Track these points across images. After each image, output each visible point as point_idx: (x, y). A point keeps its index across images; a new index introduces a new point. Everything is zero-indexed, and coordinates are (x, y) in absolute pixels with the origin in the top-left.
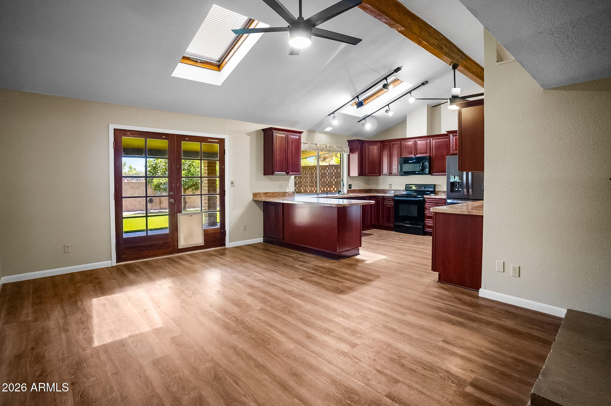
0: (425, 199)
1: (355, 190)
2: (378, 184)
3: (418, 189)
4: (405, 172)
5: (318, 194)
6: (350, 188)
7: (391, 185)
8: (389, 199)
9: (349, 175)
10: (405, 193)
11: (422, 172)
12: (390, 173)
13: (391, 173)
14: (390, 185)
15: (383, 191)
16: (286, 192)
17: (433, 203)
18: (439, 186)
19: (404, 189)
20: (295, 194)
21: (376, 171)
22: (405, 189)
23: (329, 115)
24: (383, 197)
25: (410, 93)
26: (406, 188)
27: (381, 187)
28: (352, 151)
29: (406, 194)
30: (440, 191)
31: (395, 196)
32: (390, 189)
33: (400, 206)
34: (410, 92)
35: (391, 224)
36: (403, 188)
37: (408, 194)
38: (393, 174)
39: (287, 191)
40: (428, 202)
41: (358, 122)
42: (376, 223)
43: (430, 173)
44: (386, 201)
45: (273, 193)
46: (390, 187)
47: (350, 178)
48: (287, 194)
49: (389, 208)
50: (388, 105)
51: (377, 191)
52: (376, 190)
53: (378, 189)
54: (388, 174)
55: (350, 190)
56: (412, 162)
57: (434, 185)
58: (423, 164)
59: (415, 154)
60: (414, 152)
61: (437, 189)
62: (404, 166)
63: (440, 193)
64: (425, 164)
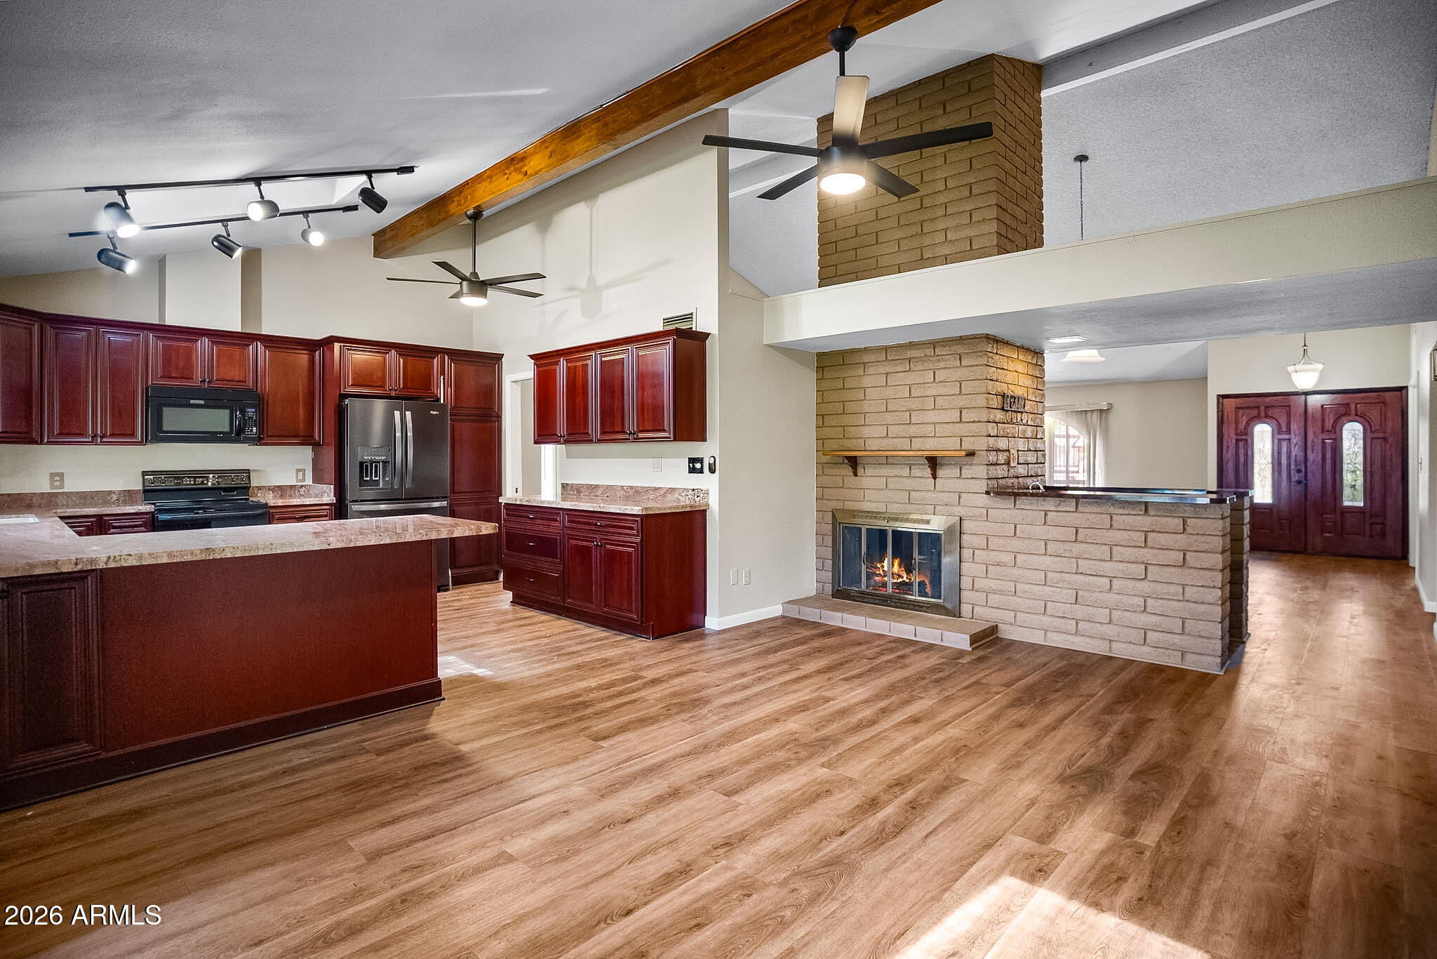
0: (272, 510)
7: (60, 475)
8: (127, 524)
11: (235, 435)
14: (57, 478)
17: (295, 518)
19: (140, 489)
22: (144, 486)
24: (101, 516)
25: (306, 218)
30: (259, 488)
34: (308, 212)
40: (279, 519)
41: (72, 235)
43: (259, 440)
50: (224, 222)
56: (202, 402)
57: (248, 471)
58: (243, 412)
59: (204, 381)
60: (198, 375)
61: (254, 483)
62: (168, 412)
63: (261, 493)
64: (247, 411)
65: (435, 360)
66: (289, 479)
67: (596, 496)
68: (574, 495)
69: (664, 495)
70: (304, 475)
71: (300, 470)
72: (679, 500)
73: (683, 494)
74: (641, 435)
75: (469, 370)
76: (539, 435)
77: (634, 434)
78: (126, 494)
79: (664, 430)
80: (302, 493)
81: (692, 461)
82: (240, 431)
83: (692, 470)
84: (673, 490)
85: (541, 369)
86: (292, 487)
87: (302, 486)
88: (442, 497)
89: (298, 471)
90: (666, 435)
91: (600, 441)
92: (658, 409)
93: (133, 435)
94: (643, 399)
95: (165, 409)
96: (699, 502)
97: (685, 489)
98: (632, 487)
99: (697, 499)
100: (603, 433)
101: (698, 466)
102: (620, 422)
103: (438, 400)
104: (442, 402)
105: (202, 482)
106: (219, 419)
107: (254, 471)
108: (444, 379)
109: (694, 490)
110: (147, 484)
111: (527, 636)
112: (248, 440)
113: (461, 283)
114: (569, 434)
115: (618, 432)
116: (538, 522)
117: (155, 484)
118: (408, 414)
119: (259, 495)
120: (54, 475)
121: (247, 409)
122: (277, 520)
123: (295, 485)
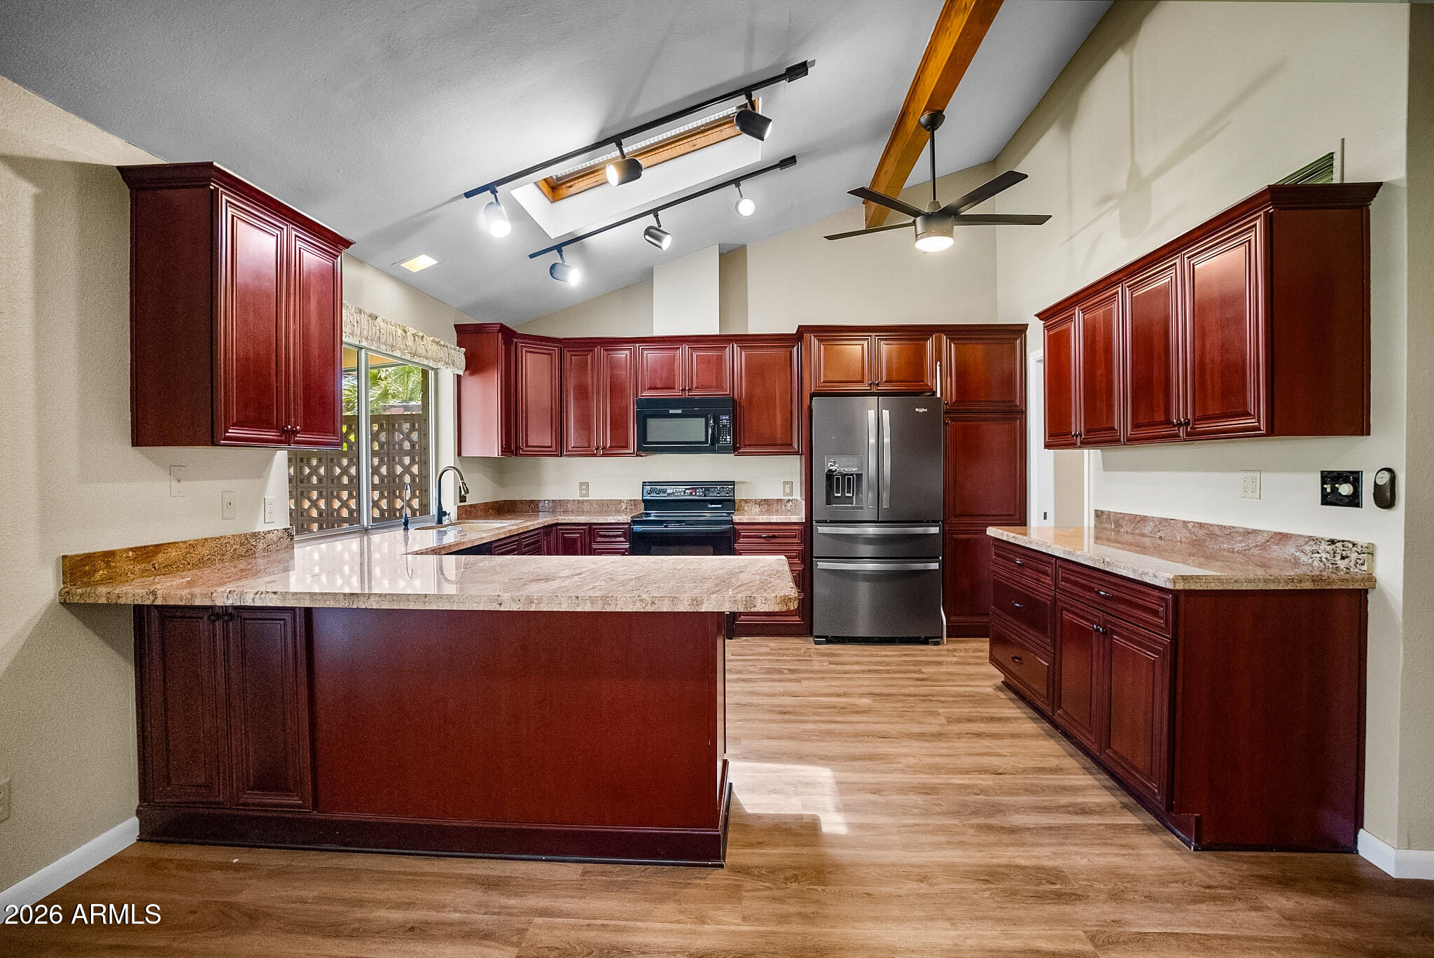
0: (737, 527)
2: (538, 482)
5: (366, 530)
6: (463, 499)
8: (609, 533)
9: (459, 454)
11: (711, 445)
12: (598, 448)
13: (604, 448)
14: (584, 487)
16: (255, 535)
17: (761, 537)
19: (641, 498)
20: (296, 538)
22: (642, 496)
23: (468, 195)
24: (589, 524)
25: (738, 186)
28: (475, 365)
30: (746, 501)
32: (586, 498)
34: (736, 182)
36: (633, 494)
39: (261, 527)
40: (745, 537)
41: (532, 256)
43: (735, 449)
44: (598, 540)
45: (192, 546)
47: (461, 462)
48: (261, 546)
50: (655, 212)
54: (592, 449)
55: (463, 506)
56: (679, 411)
57: (733, 483)
58: (716, 421)
59: (685, 390)
60: (679, 385)
61: (739, 496)
62: (653, 424)
63: (748, 507)
64: (721, 418)
65: (929, 343)
66: (776, 493)
67: (1143, 535)
68: (1112, 530)
69: (1263, 547)
70: (792, 488)
71: (788, 483)
72: (1296, 559)
73: (1308, 548)
74: (1203, 426)
75: (977, 351)
76: (1050, 436)
77: (1187, 424)
78: (632, 503)
79: (1246, 414)
80: (789, 508)
81: (1331, 478)
82: (715, 440)
83: (1329, 499)
84: (1283, 537)
85: (1052, 333)
86: (778, 500)
87: (789, 500)
88: (933, 522)
89: (785, 483)
90: (1250, 422)
91: (1132, 441)
92: (1234, 371)
93: (626, 447)
94: (1203, 354)
95: (648, 420)
96: (1346, 571)
97: (1311, 538)
98: (1201, 525)
99: (1342, 564)
100: (1136, 426)
101: (1346, 489)
102: (1162, 405)
103: (934, 393)
104: (939, 395)
105: (691, 493)
106: (695, 429)
107: (740, 483)
108: (941, 366)
109: (1333, 542)
110: (645, 494)
111: (968, 761)
112: (723, 450)
113: (914, 221)
114: (1088, 432)
115: (1160, 423)
116: (1029, 572)
117: (652, 495)
118: (886, 414)
119: (746, 508)
120: (581, 484)
121: (721, 416)
122: (743, 538)
123: (781, 500)
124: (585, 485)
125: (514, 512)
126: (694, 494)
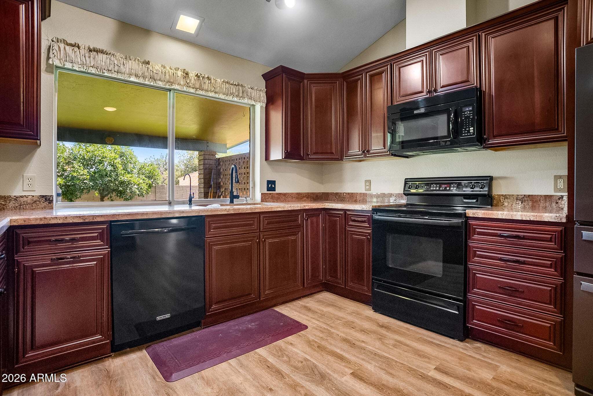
0: (471, 221)
1: (285, 194)
2: (341, 180)
3: (439, 190)
4: (403, 142)
6: (271, 189)
7: (370, 182)
8: (359, 219)
9: (267, 158)
10: (404, 201)
11: (454, 139)
12: (364, 152)
13: (368, 151)
14: (368, 184)
15: (352, 197)
17: (501, 236)
18: (501, 182)
19: (402, 192)
21: (331, 148)
22: (404, 190)
24: (345, 211)
26: (407, 189)
27: (348, 188)
28: (273, 100)
29: (406, 205)
30: (505, 197)
31: (376, 210)
32: (368, 193)
33: (390, 239)
35: (366, 288)
36: (399, 189)
37: (411, 205)
38: (372, 151)
40: (480, 234)
42: (329, 278)
44: (351, 223)
46: (368, 187)
47: (269, 164)
49: (360, 242)
51: (339, 197)
52: (337, 193)
53: (341, 193)
54: (360, 153)
55: (270, 194)
57: (489, 178)
58: (458, 114)
59: (431, 91)
61: (499, 191)
63: (509, 203)
64: (464, 110)
71: (560, 177)
80: (562, 206)
82: (457, 133)
86: (546, 197)
87: (562, 196)
89: (557, 177)
107: (497, 178)
119: (506, 204)
120: (366, 181)
121: (463, 108)
122: (478, 234)
123: (551, 196)
124: (368, 182)
125: (327, 200)
126: (448, 188)
